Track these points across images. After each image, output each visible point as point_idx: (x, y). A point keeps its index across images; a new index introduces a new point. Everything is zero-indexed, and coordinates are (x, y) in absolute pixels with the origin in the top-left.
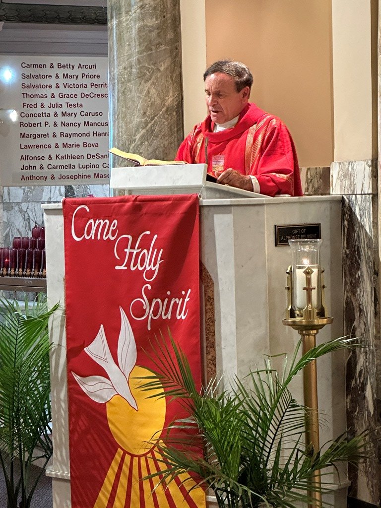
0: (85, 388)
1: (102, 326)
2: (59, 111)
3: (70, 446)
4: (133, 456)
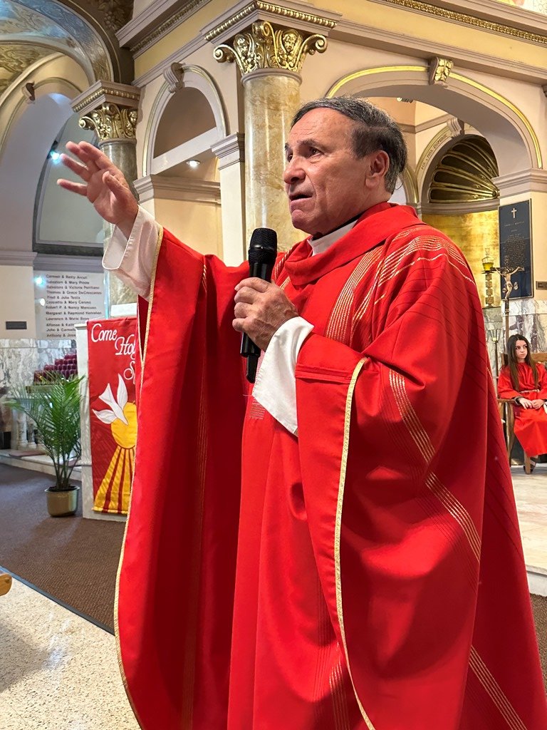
0: (99, 417)
1: (109, 385)
2: (67, 300)
3: (92, 448)
4: (125, 449)
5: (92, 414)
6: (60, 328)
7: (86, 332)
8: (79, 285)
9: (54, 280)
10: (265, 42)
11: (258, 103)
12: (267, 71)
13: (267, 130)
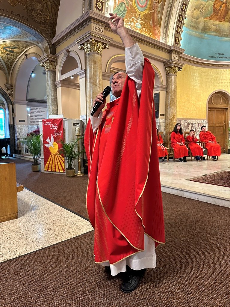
0: (46, 146)
1: (49, 137)
2: (36, 115)
3: (44, 154)
4: (53, 154)
5: (44, 145)
6: (34, 122)
7: (42, 122)
8: (39, 111)
9: (32, 109)
10: (92, 45)
11: (90, 61)
12: (93, 53)
13: (93, 69)
